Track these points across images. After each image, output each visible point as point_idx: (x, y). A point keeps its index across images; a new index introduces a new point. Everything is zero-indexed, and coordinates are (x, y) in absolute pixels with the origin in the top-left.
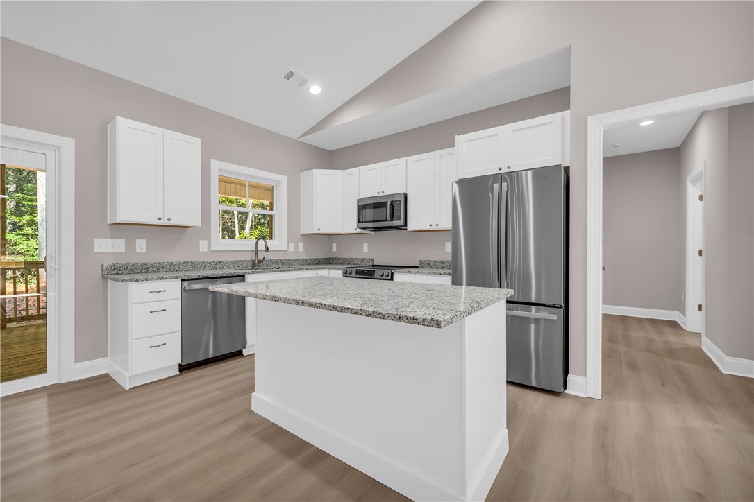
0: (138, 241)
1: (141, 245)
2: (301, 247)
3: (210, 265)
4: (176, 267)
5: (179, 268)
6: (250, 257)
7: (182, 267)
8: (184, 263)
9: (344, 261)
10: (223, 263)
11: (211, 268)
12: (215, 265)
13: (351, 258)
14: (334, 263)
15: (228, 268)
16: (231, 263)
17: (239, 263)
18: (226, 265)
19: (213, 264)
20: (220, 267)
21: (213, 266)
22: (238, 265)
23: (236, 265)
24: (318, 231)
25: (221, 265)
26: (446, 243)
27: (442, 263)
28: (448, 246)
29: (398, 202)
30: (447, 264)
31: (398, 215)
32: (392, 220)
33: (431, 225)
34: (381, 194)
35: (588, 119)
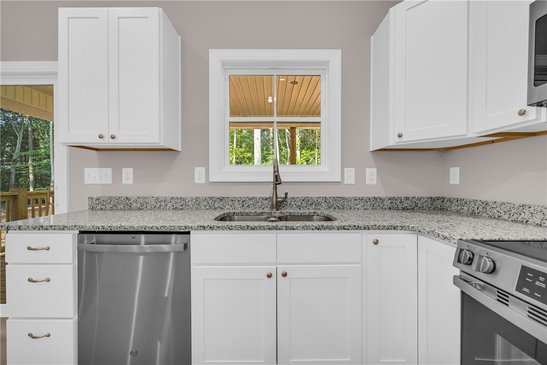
0: (125, 170)
1: (128, 175)
2: (371, 175)
3: (205, 203)
4: (163, 203)
5: (166, 205)
6: (268, 192)
7: (170, 205)
8: (172, 198)
9: (480, 209)
10: (224, 201)
11: (207, 207)
12: (212, 203)
13: (503, 204)
14: (453, 209)
15: (231, 208)
16: (237, 201)
17: (250, 202)
18: (230, 204)
19: (210, 202)
20: (220, 206)
21: (210, 204)
22: (247, 205)
23: (245, 205)
24: (397, 139)
25: (221, 204)
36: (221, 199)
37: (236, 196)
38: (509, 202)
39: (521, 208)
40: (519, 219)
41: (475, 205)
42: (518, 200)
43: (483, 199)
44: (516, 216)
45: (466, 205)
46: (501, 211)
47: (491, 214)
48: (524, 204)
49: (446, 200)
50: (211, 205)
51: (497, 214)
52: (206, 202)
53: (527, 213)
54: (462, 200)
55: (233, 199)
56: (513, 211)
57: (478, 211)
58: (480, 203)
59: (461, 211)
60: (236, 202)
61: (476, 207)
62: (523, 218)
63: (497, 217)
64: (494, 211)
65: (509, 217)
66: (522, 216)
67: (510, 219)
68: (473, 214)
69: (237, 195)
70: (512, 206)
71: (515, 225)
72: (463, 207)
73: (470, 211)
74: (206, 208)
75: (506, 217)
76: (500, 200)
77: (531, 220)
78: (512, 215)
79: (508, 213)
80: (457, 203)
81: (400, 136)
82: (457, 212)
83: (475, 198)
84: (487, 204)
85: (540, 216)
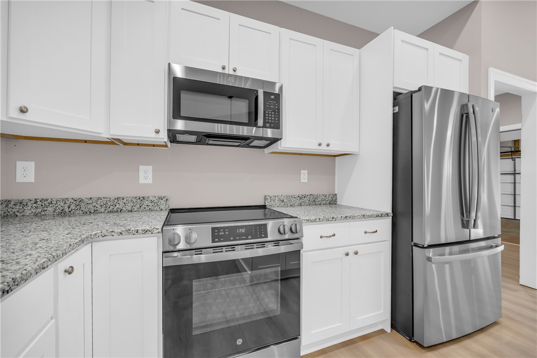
9: (73, 207)
13: (99, 198)
14: (28, 212)
26: (302, 171)
27: (299, 198)
28: (304, 176)
29: (273, 97)
30: (305, 199)
31: (275, 120)
32: (264, 126)
33: (320, 145)
34: (231, 72)
35: (489, 69)
38: (105, 196)
39: (116, 201)
40: (115, 209)
41: (65, 203)
42: (113, 194)
43: (75, 197)
44: (111, 207)
45: (51, 205)
46: (97, 206)
47: (86, 210)
48: (119, 197)
49: (12, 203)
51: (93, 209)
53: (121, 203)
54: (44, 200)
56: (109, 204)
57: (70, 210)
58: (73, 201)
59: (43, 213)
61: (66, 206)
62: (118, 208)
63: (92, 211)
64: (90, 206)
65: (105, 210)
66: (117, 207)
67: (106, 211)
68: (63, 214)
70: (108, 200)
71: (111, 215)
72: (45, 209)
73: (57, 211)
75: (103, 210)
76: (95, 195)
77: (124, 209)
78: (108, 207)
79: (105, 206)
80: (35, 205)
81: (23, 111)
82: (36, 215)
83: (64, 197)
84: (81, 201)
85: (131, 204)
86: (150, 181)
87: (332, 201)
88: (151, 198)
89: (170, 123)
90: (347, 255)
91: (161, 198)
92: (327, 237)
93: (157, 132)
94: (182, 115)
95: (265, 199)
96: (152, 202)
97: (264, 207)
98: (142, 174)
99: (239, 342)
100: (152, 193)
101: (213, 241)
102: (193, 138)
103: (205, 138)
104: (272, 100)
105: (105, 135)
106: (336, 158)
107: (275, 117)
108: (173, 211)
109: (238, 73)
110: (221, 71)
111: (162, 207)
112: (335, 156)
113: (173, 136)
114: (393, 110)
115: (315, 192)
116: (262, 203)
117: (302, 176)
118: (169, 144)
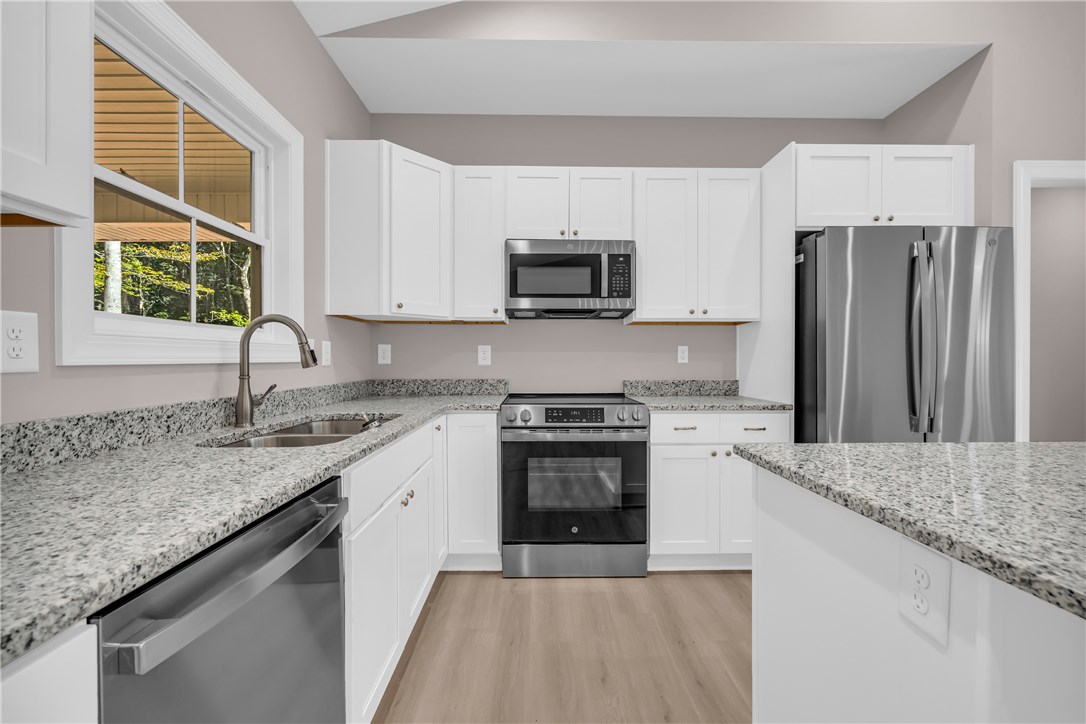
9: (421, 388)
10: (119, 425)
11: (64, 454)
12: (83, 436)
13: (443, 380)
14: (387, 392)
15: (141, 441)
16: (154, 418)
17: (183, 417)
18: (135, 431)
19: (75, 433)
20: (109, 442)
21: (75, 441)
22: (178, 424)
23: (172, 426)
24: (395, 310)
25: (112, 434)
26: (680, 348)
27: (674, 386)
28: (683, 354)
29: (621, 259)
30: (684, 387)
31: (624, 286)
32: (610, 295)
33: (692, 312)
34: (572, 237)
35: (1014, 164)
36: (110, 420)
37: (151, 405)
38: (447, 379)
39: (457, 383)
40: (456, 392)
41: (415, 384)
42: (455, 377)
43: (423, 378)
44: (453, 390)
45: (404, 386)
46: (441, 388)
47: (432, 392)
48: (460, 379)
49: (376, 383)
50: (78, 446)
51: (437, 390)
52: (59, 439)
53: (462, 386)
54: (399, 381)
55: (145, 414)
56: (451, 386)
57: (419, 391)
58: (421, 382)
59: (398, 393)
60: (153, 421)
61: (416, 387)
62: (459, 391)
63: (437, 393)
64: (435, 388)
65: (448, 392)
66: (458, 389)
67: (449, 394)
68: (413, 394)
69: (153, 402)
70: (451, 382)
71: (452, 397)
72: (400, 389)
73: (408, 392)
74: (60, 458)
75: (445, 392)
76: (438, 377)
77: (464, 392)
78: (450, 389)
79: (447, 388)
80: (392, 385)
81: (400, 306)
82: (393, 395)
83: (414, 378)
84: (428, 382)
85: (471, 387)
86: (488, 362)
87: (730, 390)
88: (490, 381)
89: (507, 302)
90: (714, 455)
91: (500, 381)
92: (684, 429)
93: (496, 311)
94: (519, 292)
95: (625, 385)
96: (491, 385)
97: (622, 395)
98: (480, 355)
99: (575, 530)
100: (491, 376)
101: (547, 421)
102: (532, 314)
103: (541, 314)
104: (621, 262)
105: (450, 319)
106: (738, 327)
107: (624, 284)
108: (512, 396)
109: (580, 237)
110: (560, 237)
111: (500, 391)
112: (735, 324)
113: (511, 313)
114: (796, 260)
115: (700, 377)
116: (619, 391)
117: (679, 354)
118: (507, 321)
